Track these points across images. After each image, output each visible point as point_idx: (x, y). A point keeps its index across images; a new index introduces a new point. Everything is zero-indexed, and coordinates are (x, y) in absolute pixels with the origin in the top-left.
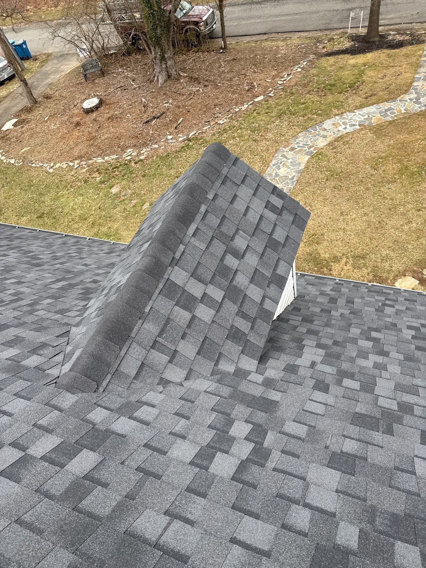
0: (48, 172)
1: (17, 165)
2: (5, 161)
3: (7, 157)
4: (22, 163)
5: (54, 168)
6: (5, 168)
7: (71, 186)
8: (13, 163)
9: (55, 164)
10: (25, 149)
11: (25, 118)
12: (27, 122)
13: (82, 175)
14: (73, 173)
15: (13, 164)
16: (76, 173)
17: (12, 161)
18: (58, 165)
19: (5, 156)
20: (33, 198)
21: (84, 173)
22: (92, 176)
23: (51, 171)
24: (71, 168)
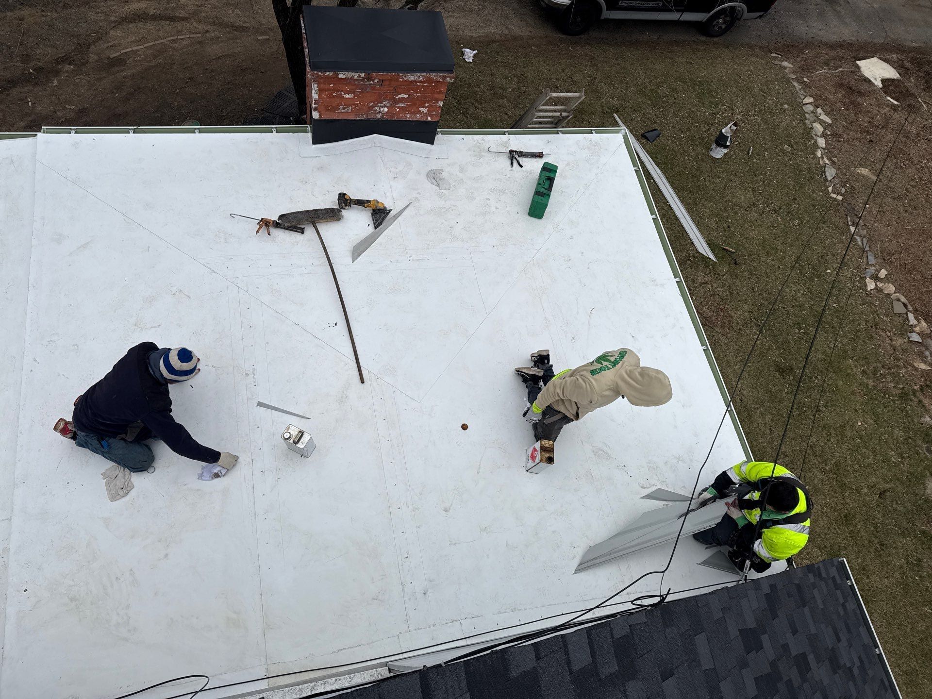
0: (862, 279)
1: (830, 189)
2: (819, 154)
3: (829, 151)
4: (840, 198)
5: (880, 285)
6: (809, 169)
7: (875, 371)
8: (829, 178)
9: (886, 279)
10: (864, 171)
11: (914, 91)
12: (909, 106)
13: (910, 369)
14: (899, 342)
15: (826, 179)
16: (904, 351)
17: (830, 173)
18: (890, 288)
19: (826, 141)
20: (801, 307)
21: (916, 369)
22: (923, 399)
23: (871, 285)
24: (905, 328)
